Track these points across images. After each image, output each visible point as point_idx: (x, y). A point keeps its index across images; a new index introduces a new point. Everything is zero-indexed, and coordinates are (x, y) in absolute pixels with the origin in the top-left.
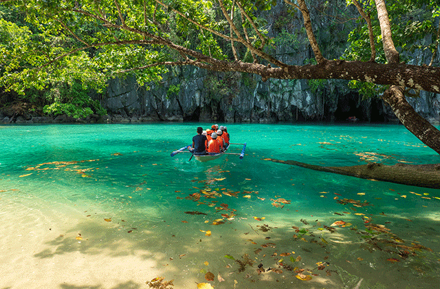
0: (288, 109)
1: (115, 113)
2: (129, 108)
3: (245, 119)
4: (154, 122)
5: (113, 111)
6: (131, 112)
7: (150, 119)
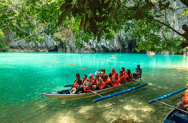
0: (100, 46)
1: (15, 48)
2: (21, 46)
3: (76, 51)
4: (34, 52)
5: (14, 47)
6: (23, 48)
7: (32, 51)
